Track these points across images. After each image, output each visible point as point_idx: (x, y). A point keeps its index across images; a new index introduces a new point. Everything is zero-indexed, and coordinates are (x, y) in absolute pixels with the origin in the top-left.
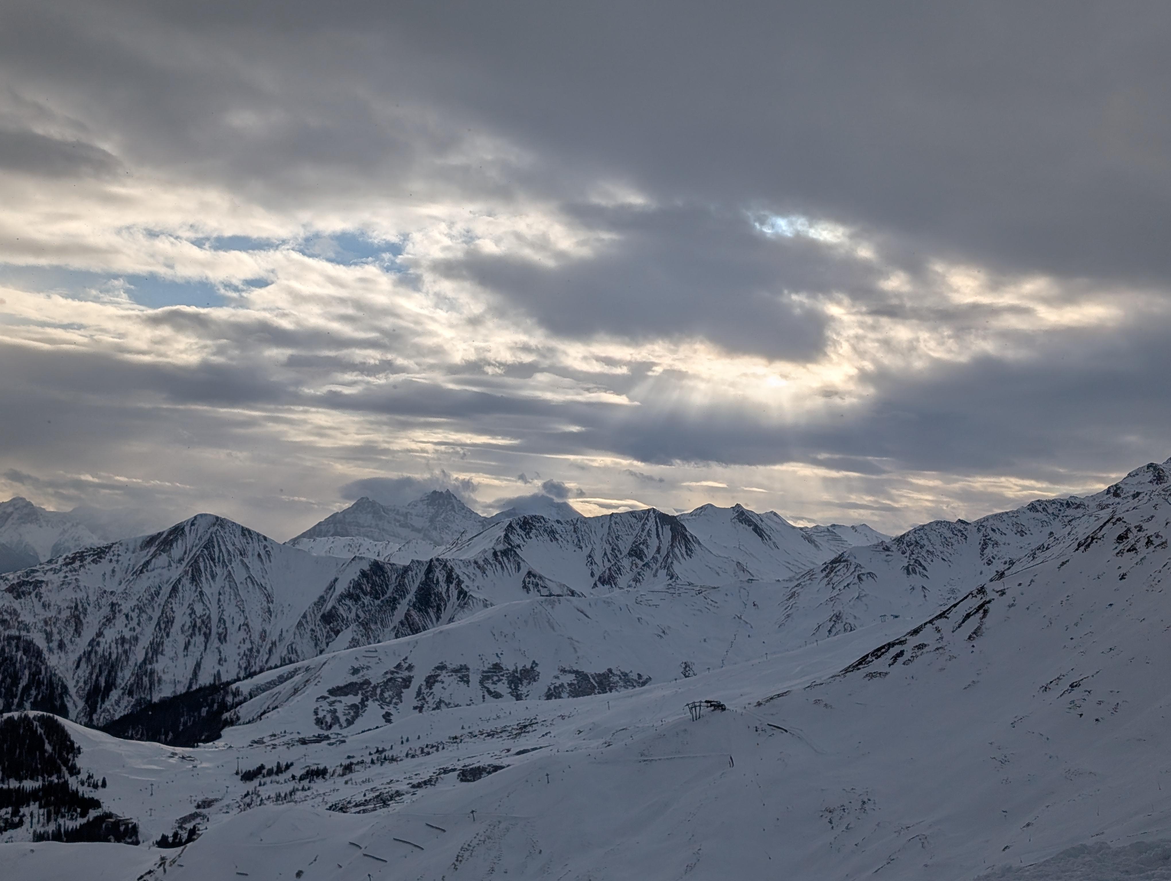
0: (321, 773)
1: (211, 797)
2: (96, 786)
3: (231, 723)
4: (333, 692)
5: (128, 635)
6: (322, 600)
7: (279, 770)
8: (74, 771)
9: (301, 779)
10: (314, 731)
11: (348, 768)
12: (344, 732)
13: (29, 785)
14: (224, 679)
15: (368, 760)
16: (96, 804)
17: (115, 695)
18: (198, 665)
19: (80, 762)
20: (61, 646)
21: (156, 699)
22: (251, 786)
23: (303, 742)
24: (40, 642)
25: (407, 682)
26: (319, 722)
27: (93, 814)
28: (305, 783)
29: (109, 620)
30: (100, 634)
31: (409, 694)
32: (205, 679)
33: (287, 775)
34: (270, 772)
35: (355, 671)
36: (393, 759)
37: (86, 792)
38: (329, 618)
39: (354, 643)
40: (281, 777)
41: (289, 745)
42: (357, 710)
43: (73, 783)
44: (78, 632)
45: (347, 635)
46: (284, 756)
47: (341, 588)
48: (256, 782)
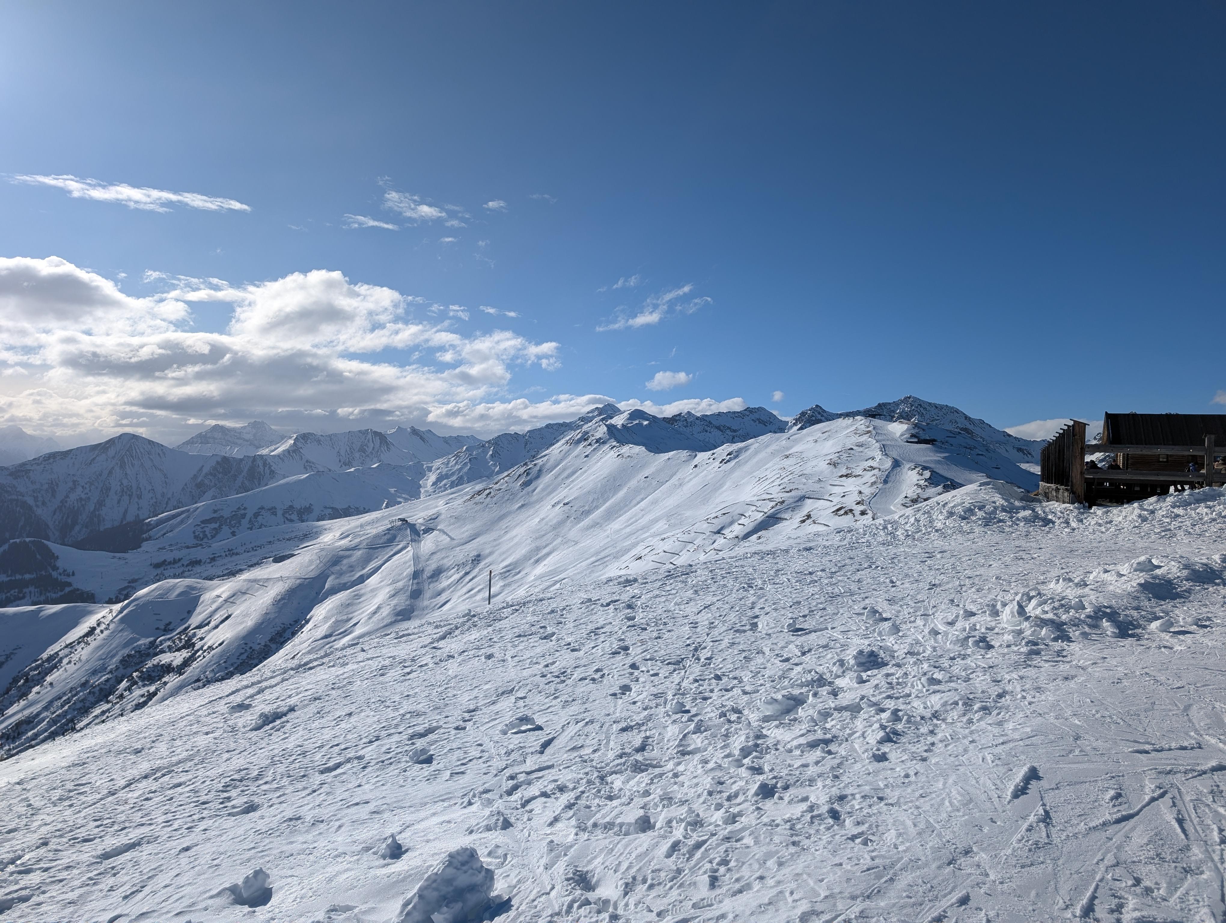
0: (198, 562)
1: (136, 577)
2: (68, 575)
3: (147, 540)
4: (203, 522)
5: (83, 496)
6: (195, 477)
7: (175, 562)
8: (55, 568)
9: (187, 565)
10: (192, 542)
11: (213, 559)
12: (210, 542)
13: (27, 576)
14: (141, 517)
15: (224, 554)
16: (70, 584)
17: (77, 528)
18: (126, 511)
19: (59, 563)
20: (44, 503)
21: (102, 529)
22: (159, 571)
23: (188, 547)
24: (30, 501)
25: (244, 516)
26: (196, 537)
27: (67, 589)
28: (190, 568)
29: (73, 489)
30: (67, 496)
31: (245, 522)
32: (130, 518)
33: (180, 564)
34: (170, 563)
35: (215, 511)
36: (237, 554)
37: (64, 579)
38: (199, 485)
39: (214, 497)
40: (176, 566)
41: (180, 549)
42: (217, 531)
43: (55, 574)
44: (53, 495)
45: (210, 493)
46: (178, 555)
47: (205, 470)
48: (162, 568)
